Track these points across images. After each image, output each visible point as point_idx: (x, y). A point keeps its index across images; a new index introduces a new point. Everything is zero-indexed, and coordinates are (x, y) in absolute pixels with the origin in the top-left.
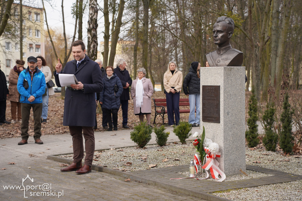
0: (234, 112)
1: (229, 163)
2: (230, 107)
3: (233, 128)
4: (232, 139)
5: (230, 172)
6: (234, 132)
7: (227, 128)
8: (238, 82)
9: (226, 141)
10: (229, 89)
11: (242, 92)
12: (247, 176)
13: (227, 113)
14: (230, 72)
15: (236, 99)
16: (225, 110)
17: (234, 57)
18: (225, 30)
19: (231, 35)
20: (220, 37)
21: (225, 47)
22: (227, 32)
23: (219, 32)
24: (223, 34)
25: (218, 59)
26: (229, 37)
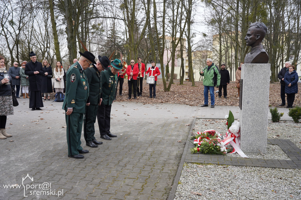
2: (251, 98)
3: (253, 115)
4: (251, 124)
8: (261, 77)
9: (245, 125)
10: (250, 82)
11: (266, 86)
12: (263, 156)
13: (247, 102)
14: (252, 69)
15: (258, 91)
16: (245, 100)
17: (256, 55)
18: (252, 33)
19: (259, 37)
20: (249, 39)
21: (254, 48)
22: (254, 35)
23: (249, 35)
24: (251, 37)
25: (248, 57)
26: (257, 39)
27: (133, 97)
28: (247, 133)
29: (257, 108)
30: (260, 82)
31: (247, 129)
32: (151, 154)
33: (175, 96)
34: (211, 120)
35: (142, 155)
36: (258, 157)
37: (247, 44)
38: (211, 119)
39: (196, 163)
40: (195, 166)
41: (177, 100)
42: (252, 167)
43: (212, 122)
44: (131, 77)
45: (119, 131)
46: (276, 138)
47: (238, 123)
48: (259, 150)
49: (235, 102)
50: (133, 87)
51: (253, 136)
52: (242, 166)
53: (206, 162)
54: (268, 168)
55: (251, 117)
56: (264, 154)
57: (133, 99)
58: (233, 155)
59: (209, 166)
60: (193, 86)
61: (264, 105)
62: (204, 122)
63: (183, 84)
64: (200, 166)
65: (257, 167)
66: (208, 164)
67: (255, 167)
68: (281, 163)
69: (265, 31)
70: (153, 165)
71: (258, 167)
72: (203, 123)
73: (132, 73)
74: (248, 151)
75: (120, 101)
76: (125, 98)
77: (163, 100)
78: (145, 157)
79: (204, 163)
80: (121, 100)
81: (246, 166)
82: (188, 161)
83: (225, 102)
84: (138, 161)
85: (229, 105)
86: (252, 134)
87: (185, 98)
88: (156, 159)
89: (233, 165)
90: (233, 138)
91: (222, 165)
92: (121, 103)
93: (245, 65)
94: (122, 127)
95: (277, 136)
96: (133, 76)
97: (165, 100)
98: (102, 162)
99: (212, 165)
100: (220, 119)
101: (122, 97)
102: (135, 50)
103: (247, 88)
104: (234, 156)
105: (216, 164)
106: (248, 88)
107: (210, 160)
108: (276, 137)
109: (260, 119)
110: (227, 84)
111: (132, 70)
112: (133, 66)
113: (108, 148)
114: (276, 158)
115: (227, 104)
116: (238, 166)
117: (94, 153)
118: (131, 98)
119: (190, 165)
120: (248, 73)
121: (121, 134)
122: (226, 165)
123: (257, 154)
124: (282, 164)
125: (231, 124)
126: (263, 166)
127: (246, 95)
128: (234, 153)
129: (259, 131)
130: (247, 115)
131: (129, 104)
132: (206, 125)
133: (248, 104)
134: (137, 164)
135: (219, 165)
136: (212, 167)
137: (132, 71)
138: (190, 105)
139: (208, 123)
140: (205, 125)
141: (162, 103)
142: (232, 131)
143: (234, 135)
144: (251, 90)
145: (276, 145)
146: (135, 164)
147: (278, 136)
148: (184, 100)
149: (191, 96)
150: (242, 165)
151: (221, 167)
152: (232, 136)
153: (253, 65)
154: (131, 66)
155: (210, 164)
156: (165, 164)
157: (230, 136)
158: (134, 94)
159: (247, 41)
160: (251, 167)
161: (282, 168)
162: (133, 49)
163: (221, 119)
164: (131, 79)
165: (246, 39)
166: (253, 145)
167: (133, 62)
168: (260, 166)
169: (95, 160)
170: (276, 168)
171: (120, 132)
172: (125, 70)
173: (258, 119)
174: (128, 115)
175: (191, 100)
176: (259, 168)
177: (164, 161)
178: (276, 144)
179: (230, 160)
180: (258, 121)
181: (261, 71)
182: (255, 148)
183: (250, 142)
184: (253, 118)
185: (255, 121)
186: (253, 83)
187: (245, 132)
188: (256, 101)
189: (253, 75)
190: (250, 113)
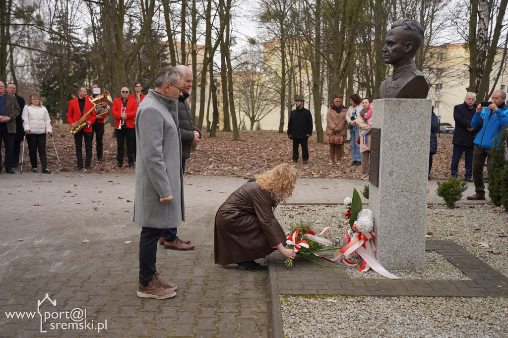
0: (404, 171)
1: (390, 251)
2: (396, 164)
3: (400, 197)
4: (397, 214)
8: (415, 124)
9: (385, 217)
11: (423, 140)
12: (420, 273)
13: (389, 172)
14: (399, 108)
15: (410, 151)
16: (385, 167)
17: (406, 83)
18: (398, 40)
19: (411, 47)
20: (390, 52)
21: (401, 68)
22: (402, 44)
23: (390, 43)
24: (394, 47)
25: (388, 86)
26: (406, 52)
27: (125, 164)
28: (390, 231)
29: (407, 183)
30: (413, 133)
31: (388, 224)
32: (204, 281)
33: (210, 159)
34: (296, 207)
35: (187, 285)
36: (412, 276)
37: (387, 60)
38: (296, 204)
39: (302, 295)
40: (303, 302)
41: (217, 168)
42: (409, 296)
43: (300, 211)
44: (122, 123)
45: (121, 235)
46: (428, 238)
47: (370, 212)
48: (412, 263)
49: (326, 171)
50: (127, 142)
51: (400, 237)
52: (391, 296)
53: (321, 292)
54: (438, 297)
55: (396, 201)
56: (420, 269)
57: (127, 166)
58: (365, 275)
59: (330, 300)
60: (235, 139)
61: (420, 177)
62: (286, 212)
63: (215, 136)
64: (312, 300)
65: (418, 297)
66: (326, 295)
67: (414, 297)
68: (458, 286)
69: (420, 36)
70: (217, 304)
71: (421, 296)
72: (283, 212)
73: (124, 113)
74: (392, 266)
75: (99, 171)
76: (109, 165)
77: (189, 169)
78: (193, 289)
79: (318, 295)
80: (102, 170)
81: (398, 297)
82: (285, 292)
83: (308, 170)
84: (183, 298)
85: (317, 176)
86: (399, 233)
87: (230, 163)
88: (217, 291)
89: (374, 296)
90: (362, 242)
91: (353, 296)
92: (103, 175)
94: (124, 226)
95: (428, 234)
96: (127, 119)
97: (192, 168)
98: (106, 305)
99: (333, 298)
100: (312, 204)
101: (104, 163)
102: (128, 67)
103: (389, 145)
104: (367, 276)
105: (342, 295)
107: (327, 288)
108: (428, 236)
109: (413, 204)
110: (308, 137)
111: (125, 108)
112: (126, 100)
113: (109, 273)
114: (444, 276)
115: (313, 175)
116: (382, 296)
117: (81, 287)
118: (122, 166)
119: (292, 299)
120: (391, 117)
121: (128, 242)
122: (360, 296)
123: (408, 271)
124: (461, 289)
125: (357, 215)
126: (428, 295)
128: (366, 270)
129: (410, 227)
130: (389, 197)
131: (122, 177)
132: (292, 216)
133: (390, 175)
134: (182, 305)
135: (346, 296)
136: (335, 301)
137: (123, 110)
138: (244, 179)
139: (293, 213)
140: (290, 217)
141: (189, 175)
142: (361, 229)
143: (364, 235)
144: (396, 149)
145: (434, 251)
146: (179, 305)
147: (430, 234)
148: (230, 167)
149: (240, 160)
150: (390, 294)
151: (352, 300)
152: (360, 239)
153: (400, 102)
154: (122, 99)
155: (330, 296)
156: (240, 300)
157: (357, 238)
158: (129, 157)
159: (387, 54)
160: (406, 297)
161: (464, 297)
162: (124, 66)
163: (315, 204)
164: (122, 126)
165: (385, 52)
166: (400, 254)
167: (127, 92)
168: (423, 294)
169: (88, 304)
170: (452, 297)
171: (123, 237)
172: (108, 106)
173: (408, 204)
174: (128, 201)
175: (244, 168)
176: (422, 298)
177: (236, 294)
178: (433, 249)
179: (363, 285)
180: (410, 207)
181: (414, 113)
182: (405, 260)
183: (395, 248)
184: (400, 203)
185: (404, 208)
186: (401, 136)
187: (385, 231)
188: (406, 170)
189: (400, 120)
190: (394, 192)
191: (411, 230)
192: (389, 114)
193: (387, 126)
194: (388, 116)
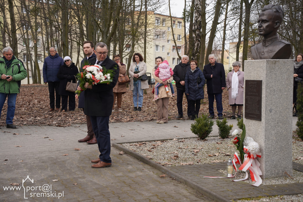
0: (279, 109)
1: (271, 165)
2: (273, 104)
3: (276, 127)
4: (275, 139)
5: (273, 174)
6: (278, 131)
7: (270, 126)
8: (284, 77)
10: (273, 84)
11: (289, 88)
12: (293, 179)
13: (270, 110)
14: (275, 66)
15: (281, 95)
16: (267, 107)
18: (270, 19)
19: (278, 24)
21: (271, 38)
22: (272, 22)
26: (275, 27)
28: (271, 151)
29: (280, 117)
30: (284, 83)
31: (270, 146)
36: (289, 181)
39: (238, 199)
51: (278, 154)
55: (274, 130)
59: (264, 200)
66: (258, 197)
74: (273, 175)
86: (277, 152)
90: (252, 161)
91: (274, 196)
93: (267, 61)
103: (269, 91)
106: (271, 91)
109: (284, 131)
120: (270, 72)
127: (269, 101)
129: (283, 147)
130: (270, 127)
133: (270, 112)
142: (250, 150)
143: (253, 155)
144: (274, 94)
152: (250, 158)
153: (276, 61)
157: (248, 158)
166: (278, 167)
173: (282, 132)
180: (283, 133)
181: (284, 69)
182: (281, 170)
183: (275, 163)
184: (277, 131)
185: (279, 134)
186: (276, 85)
187: (268, 151)
188: (280, 108)
189: (275, 74)
190: (273, 124)
191: (284, 149)
192: (269, 70)
193: (268, 79)
194: (269, 71)
